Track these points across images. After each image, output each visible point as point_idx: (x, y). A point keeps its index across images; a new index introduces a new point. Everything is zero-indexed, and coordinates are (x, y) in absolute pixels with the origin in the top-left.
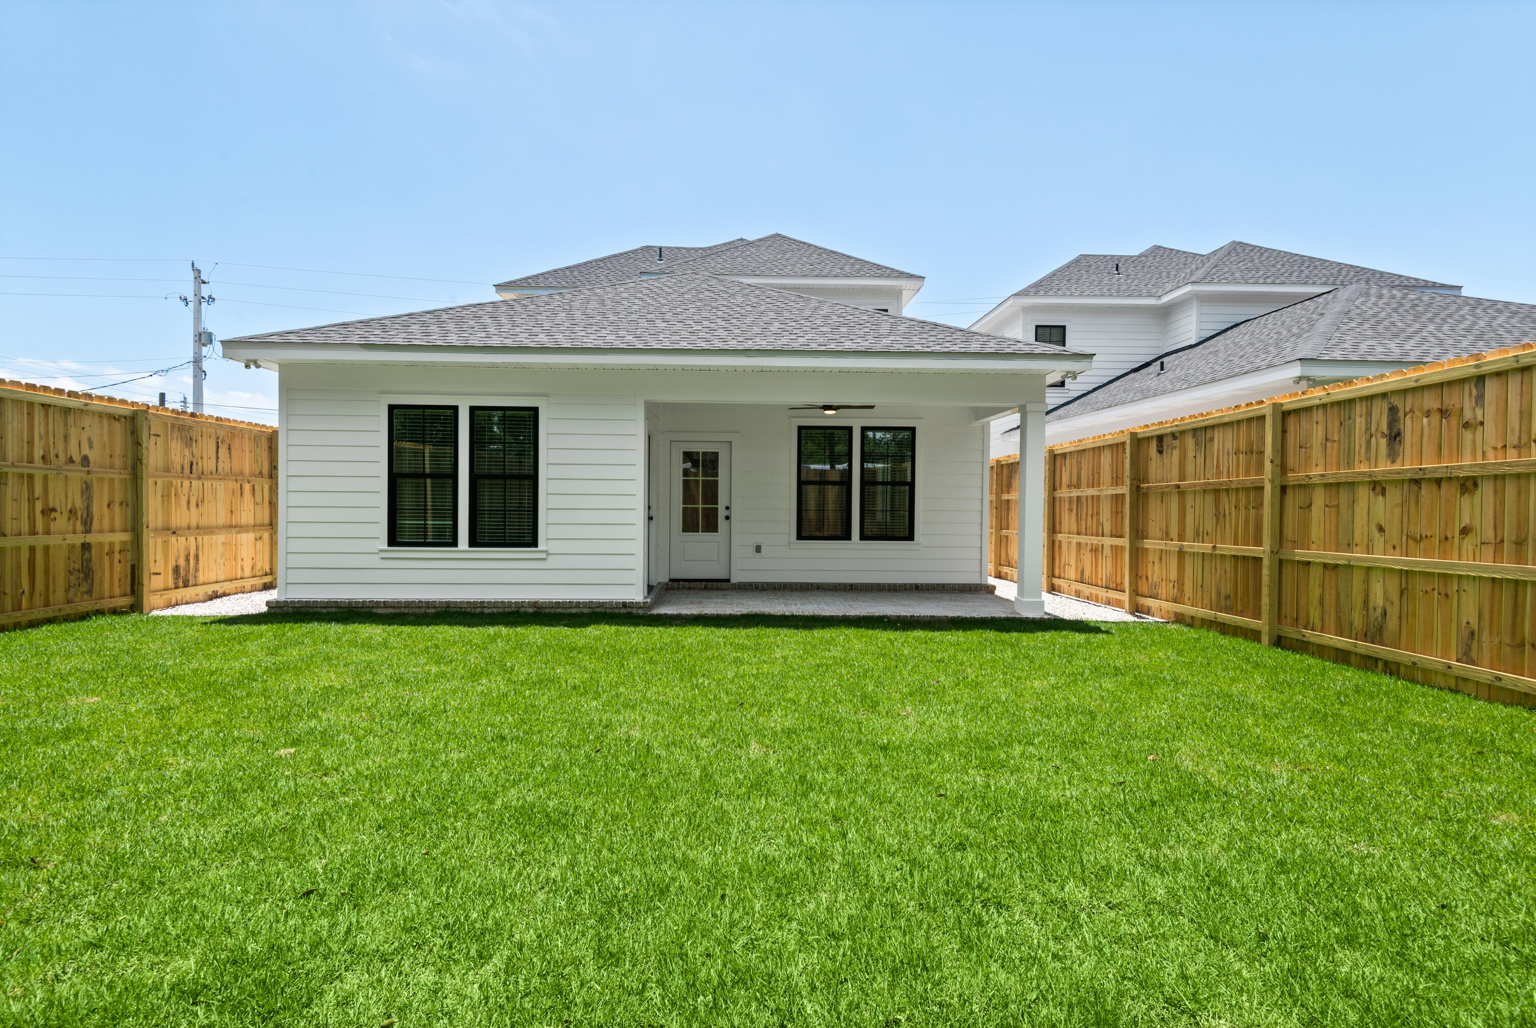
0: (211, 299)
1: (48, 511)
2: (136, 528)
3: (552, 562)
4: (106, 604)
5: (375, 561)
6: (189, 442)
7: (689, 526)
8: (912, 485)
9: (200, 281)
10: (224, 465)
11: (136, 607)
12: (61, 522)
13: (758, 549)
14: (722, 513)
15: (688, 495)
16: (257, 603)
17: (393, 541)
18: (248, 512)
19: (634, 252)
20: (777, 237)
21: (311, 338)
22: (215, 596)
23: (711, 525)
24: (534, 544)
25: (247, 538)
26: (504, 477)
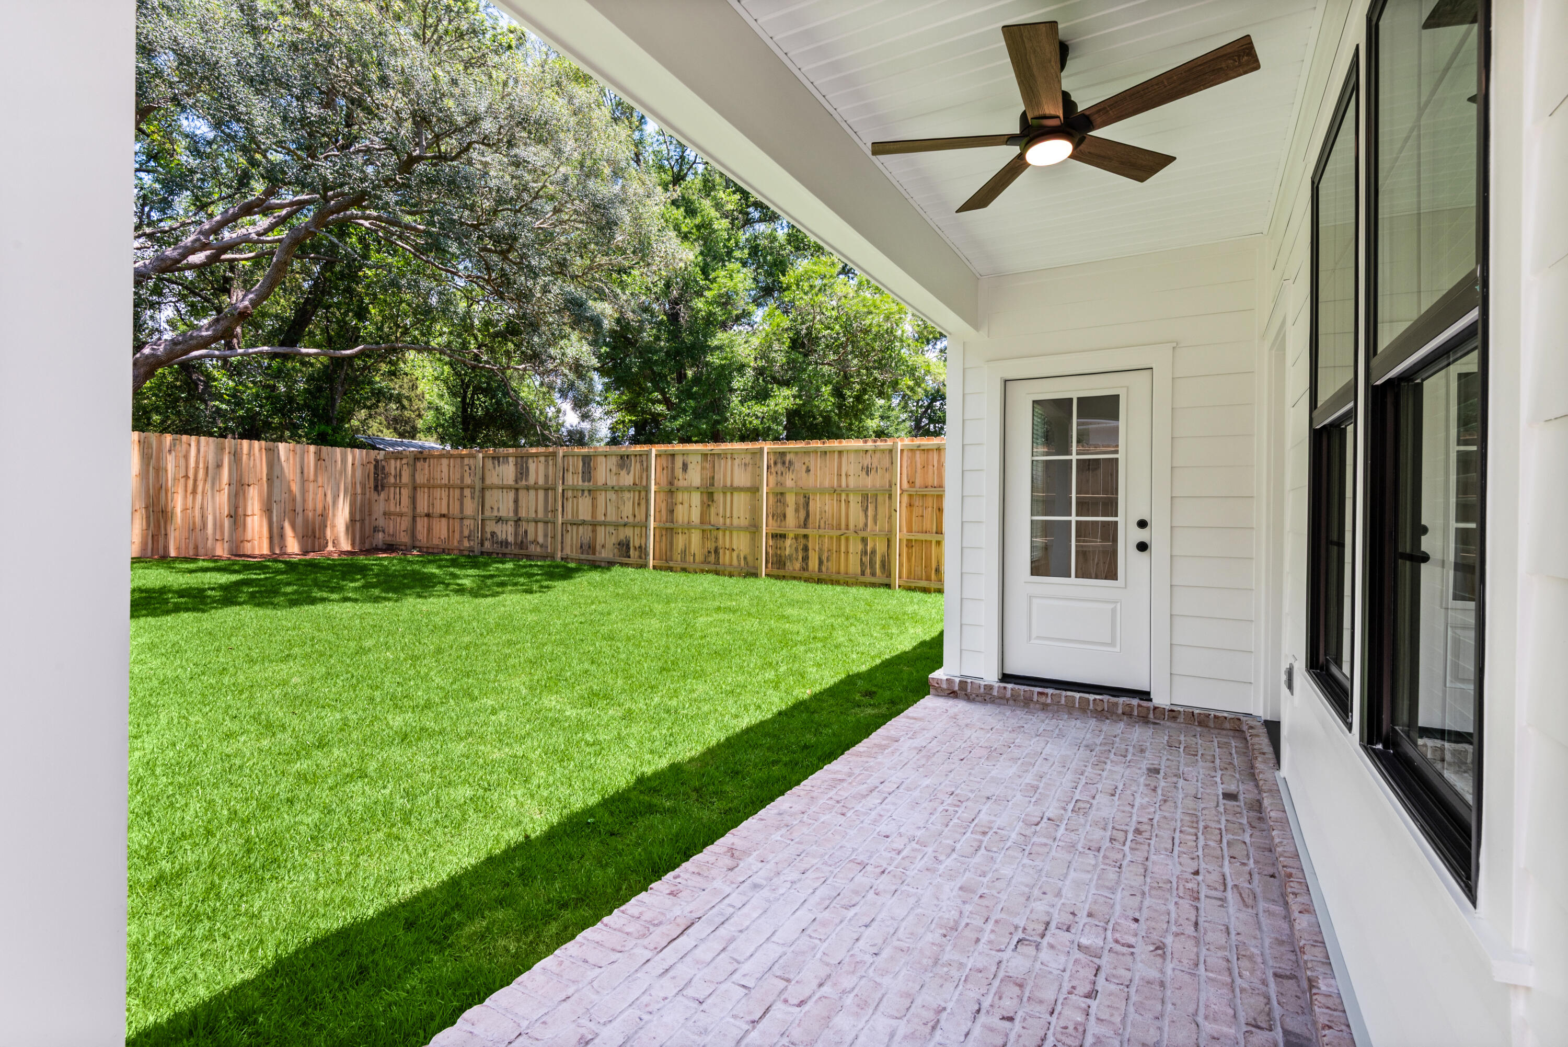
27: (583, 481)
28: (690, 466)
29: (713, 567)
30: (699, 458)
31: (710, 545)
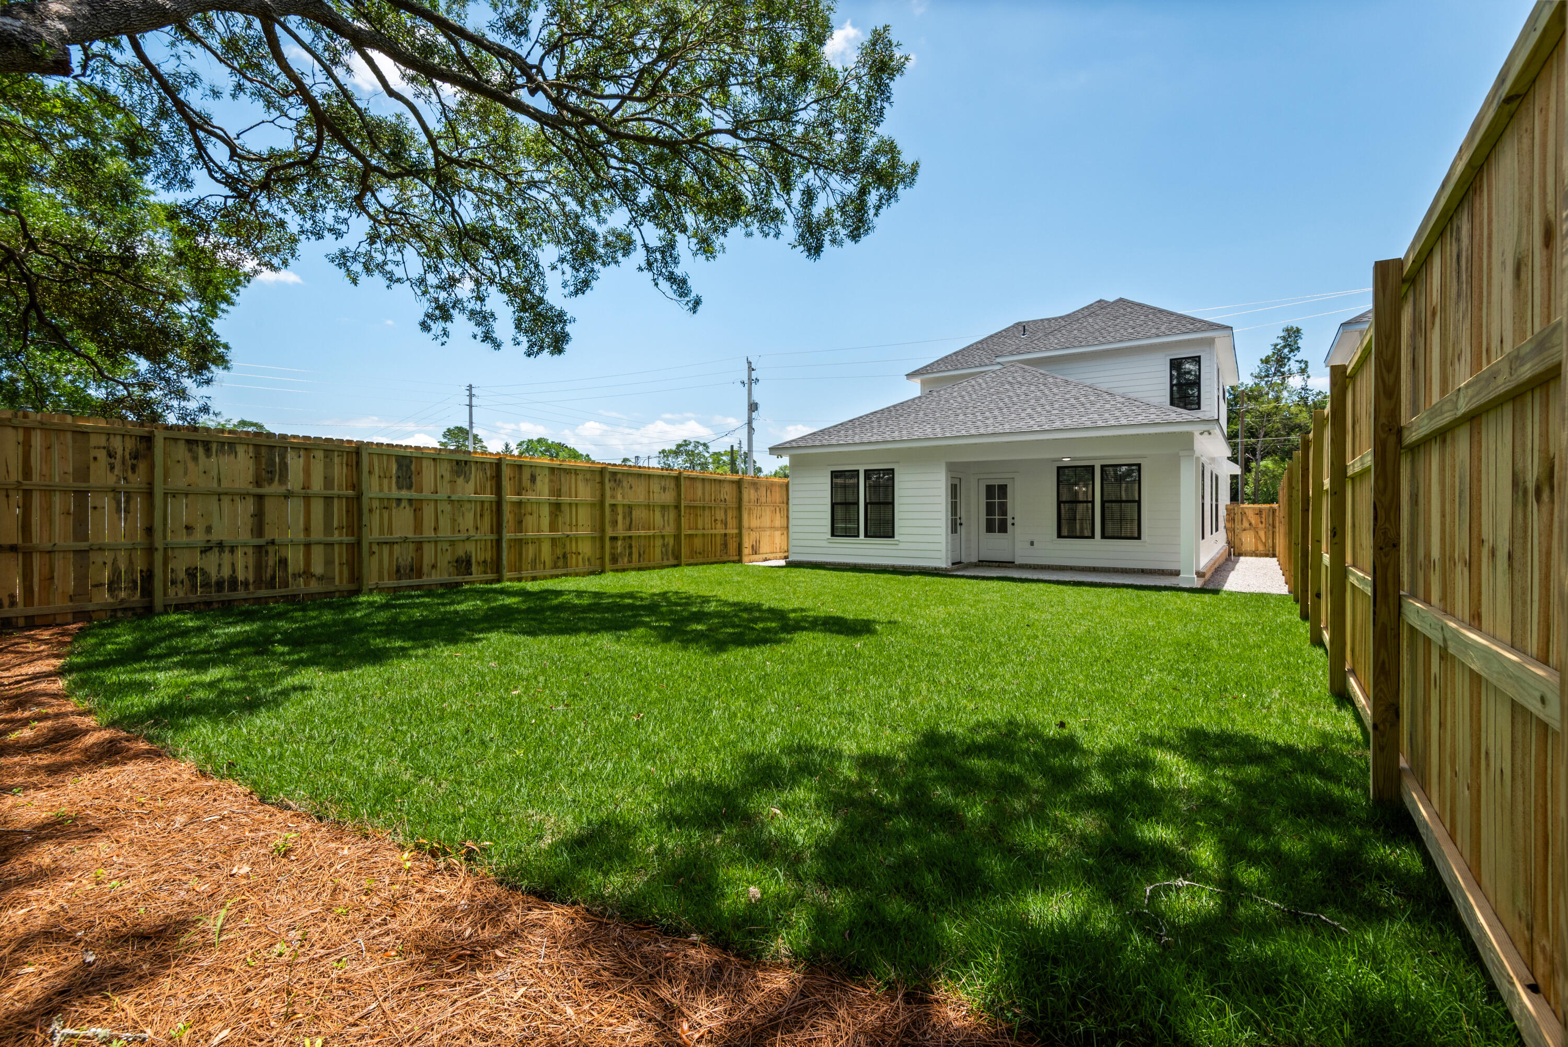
0: (757, 380)
1: (716, 520)
2: (740, 527)
3: (901, 546)
4: (731, 558)
5: (825, 544)
6: (757, 489)
7: (990, 528)
8: (1139, 502)
9: (751, 369)
10: (769, 499)
11: (740, 561)
12: (719, 525)
13: (1032, 543)
14: (1009, 522)
15: (990, 509)
16: (782, 563)
17: (833, 535)
18: (779, 521)
19: (1006, 330)
20: (1121, 299)
21: (801, 444)
22: (766, 560)
23: (1003, 528)
24: (893, 536)
25: (778, 533)
26: (879, 503)
27: (400, 488)
28: (538, 479)
29: (564, 571)
30: (547, 472)
31: (559, 552)
